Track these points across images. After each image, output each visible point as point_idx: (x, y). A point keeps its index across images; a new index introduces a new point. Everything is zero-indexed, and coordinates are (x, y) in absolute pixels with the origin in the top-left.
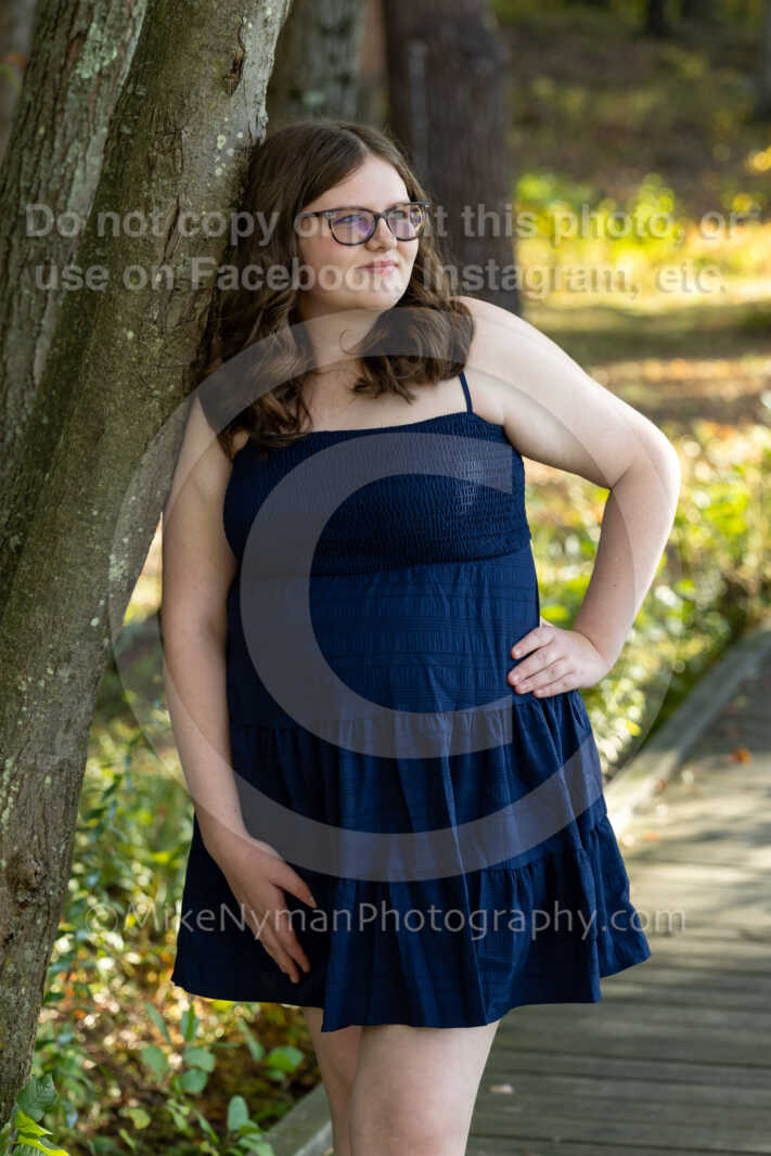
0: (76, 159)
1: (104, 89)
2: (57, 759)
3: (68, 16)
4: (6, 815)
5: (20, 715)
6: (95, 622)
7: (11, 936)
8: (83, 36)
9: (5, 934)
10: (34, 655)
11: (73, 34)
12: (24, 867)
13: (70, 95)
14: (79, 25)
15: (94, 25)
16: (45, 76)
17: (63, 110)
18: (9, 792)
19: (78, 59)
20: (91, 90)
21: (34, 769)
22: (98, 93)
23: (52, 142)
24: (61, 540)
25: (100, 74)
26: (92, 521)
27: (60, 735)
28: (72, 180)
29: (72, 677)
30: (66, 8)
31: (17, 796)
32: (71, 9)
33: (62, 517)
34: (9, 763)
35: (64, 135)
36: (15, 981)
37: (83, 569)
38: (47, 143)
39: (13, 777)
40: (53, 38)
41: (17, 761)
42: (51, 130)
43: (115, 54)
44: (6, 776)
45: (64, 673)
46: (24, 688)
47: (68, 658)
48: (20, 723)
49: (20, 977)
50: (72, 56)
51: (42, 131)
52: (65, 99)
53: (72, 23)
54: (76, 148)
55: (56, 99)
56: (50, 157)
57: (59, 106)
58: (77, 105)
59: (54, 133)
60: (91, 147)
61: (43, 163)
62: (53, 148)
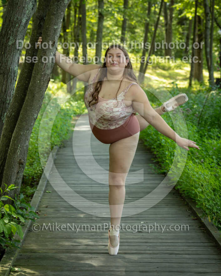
0: (9, 57)
1: (13, 46)
2: (26, 145)
3: (6, 35)
4: (19, 153)
5: (21, 138)
6: (32, 124)
7: (18, 172)
8: (9, 38)
9: (17, 172)
10: (24, 129)
11: (8, 38)
12: (21, 161)
13: (7, 47)
14: (8, 36)
15: (11, 37)
16: (3, 44)
17: (6, 50)
18: (19, 149)
19: (8, 42)
20: (11, 46)
21: (23, 146)
22: (12, 47)
23: (5, 55)
24: (28, 112)
25: (12, 44)
26: (32, 109)
27: (27, 141)
28: (8, 61)
29: (29, 132)
30: (6, 34)
31: (20, 150)
32: (7, 34)
33: (28, 109)
34: (19, 145)
35: (7, 54)
36: (19, 179)
37: (31, 116)
38: (4, 55)
39: (20, 147)
40: (4, 39)
41: (21, 145)
42: (4, 53)
43: (14, 41)
44: (19, 147)
45: (28, 132)
46: (22, 134)
47: (28, 130)
48: (21, 139)
49: (19, 178)
50: (7, 41)
51: (3, 53)
52: (7, 48)
53: (7, 36)
54: (9, 56)
55: (5, 48)
56: (4, 57)
57: (6, 49)
58: (8, 49)
59: (5, 53)
60: (11, 56)
61: (3, 58)
62: (5, 56)
